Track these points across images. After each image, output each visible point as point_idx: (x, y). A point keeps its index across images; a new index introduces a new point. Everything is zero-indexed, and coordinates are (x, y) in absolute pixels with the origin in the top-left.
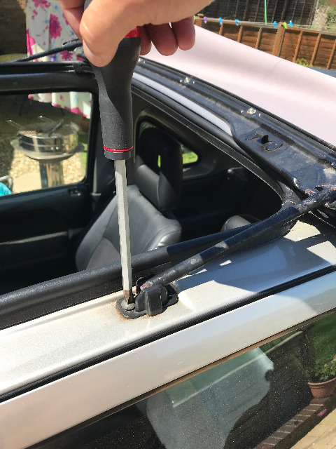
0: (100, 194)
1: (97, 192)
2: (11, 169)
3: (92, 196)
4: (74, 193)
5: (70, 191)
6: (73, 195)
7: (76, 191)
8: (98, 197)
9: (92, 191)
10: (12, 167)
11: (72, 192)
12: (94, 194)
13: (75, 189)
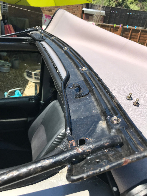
0: (44, 102)
1: (43, 101)
2: (27, 85)
3: (40, 103)
4: (32, 100)
5: (30, 99)
6: (31, 101)
7: (33, 100)
8: (43, 103)
9: (41, 100)
10: (28, 84)
11: (31, 100)
12: (41, 102)
13: (33, 99)
